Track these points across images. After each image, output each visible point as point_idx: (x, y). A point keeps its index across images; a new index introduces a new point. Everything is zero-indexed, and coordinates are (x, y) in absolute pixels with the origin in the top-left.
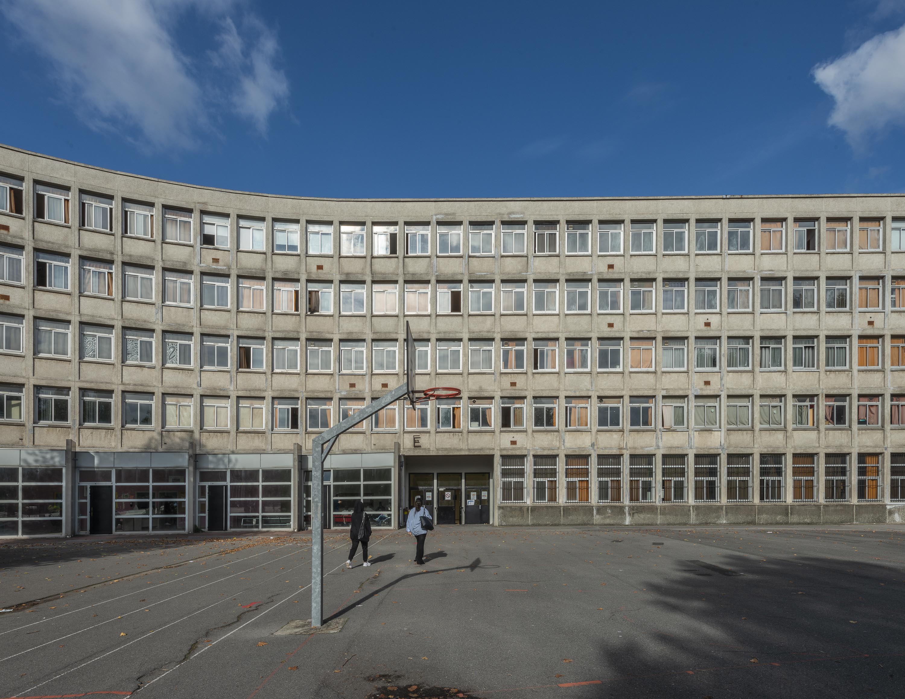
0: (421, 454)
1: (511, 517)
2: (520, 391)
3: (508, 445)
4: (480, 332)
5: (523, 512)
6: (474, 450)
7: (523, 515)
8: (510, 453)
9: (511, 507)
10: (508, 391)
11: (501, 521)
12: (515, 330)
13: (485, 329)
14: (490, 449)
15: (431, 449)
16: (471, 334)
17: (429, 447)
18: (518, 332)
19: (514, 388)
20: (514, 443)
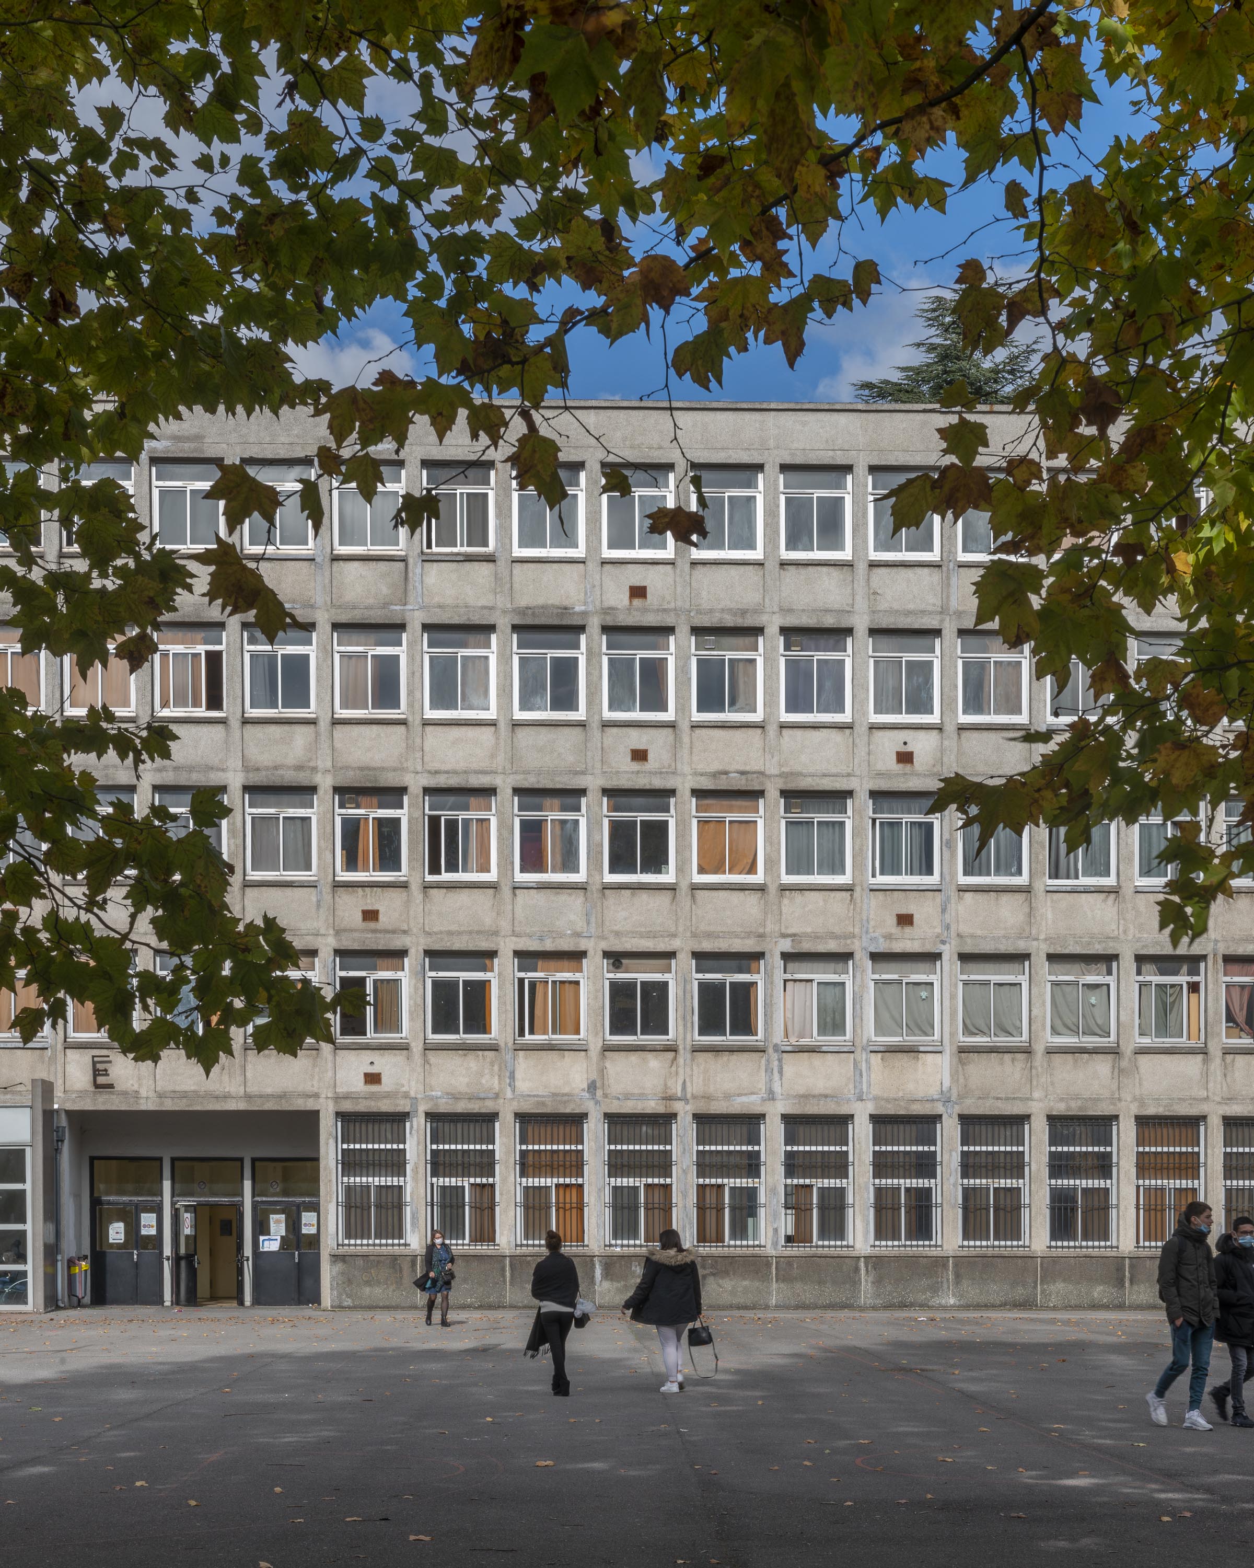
0: (114, 1108)
1: (368, 1283)
2: (388, 936)
3: (358, 1085)
4: (276, 768)
5: (401, 1271)
6: (261, 1096)
7: (401, 1278)
8: (362, 1107)
9: (365, 1256)
10: (356, 935)
11: (339, 1295)
12: (374, 764)
13: (290, 761)
14: (308, 1096)
15: (144, 1093)
16: (251, 775)
17: (136, 1087)
18: (383, 769)
19: (372, 925)
20: (373, 1078)
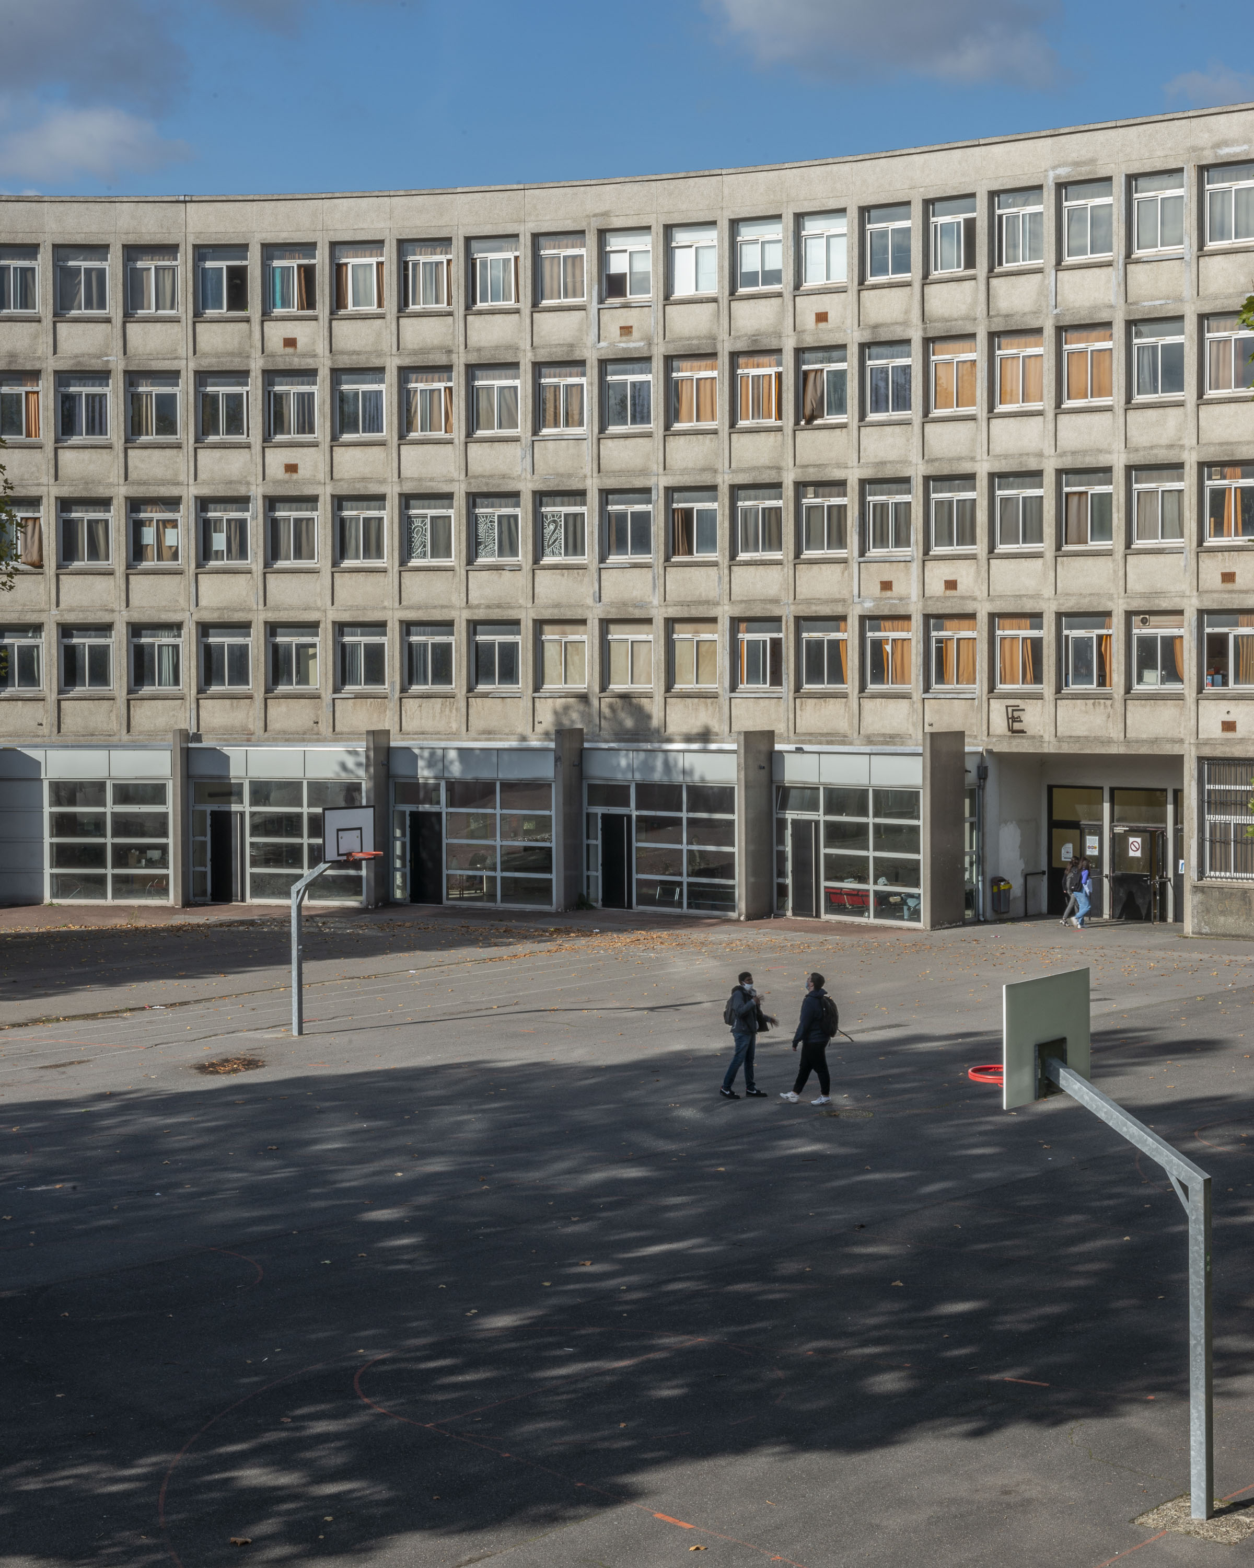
0: (1024, 751)
1: (1222, 913)
2: (1242, 596)
3: (1216, 732)
4: (1152, 448)
5: (1250, 904)
6: (1137, 742)
7: (1250, 909)
8: (1219, 752)
9: (1221, 888)
10: (1215, 595)
11: (1199, 924)
12: (1232, 440)
13: (1164, 441)
14: (1174, 741)
15: (1046, 738)
16: (1131, 456)
17: (1041, 733)
18: (1239, 443)
19: (1229, 586)
20: (1229, 726)
